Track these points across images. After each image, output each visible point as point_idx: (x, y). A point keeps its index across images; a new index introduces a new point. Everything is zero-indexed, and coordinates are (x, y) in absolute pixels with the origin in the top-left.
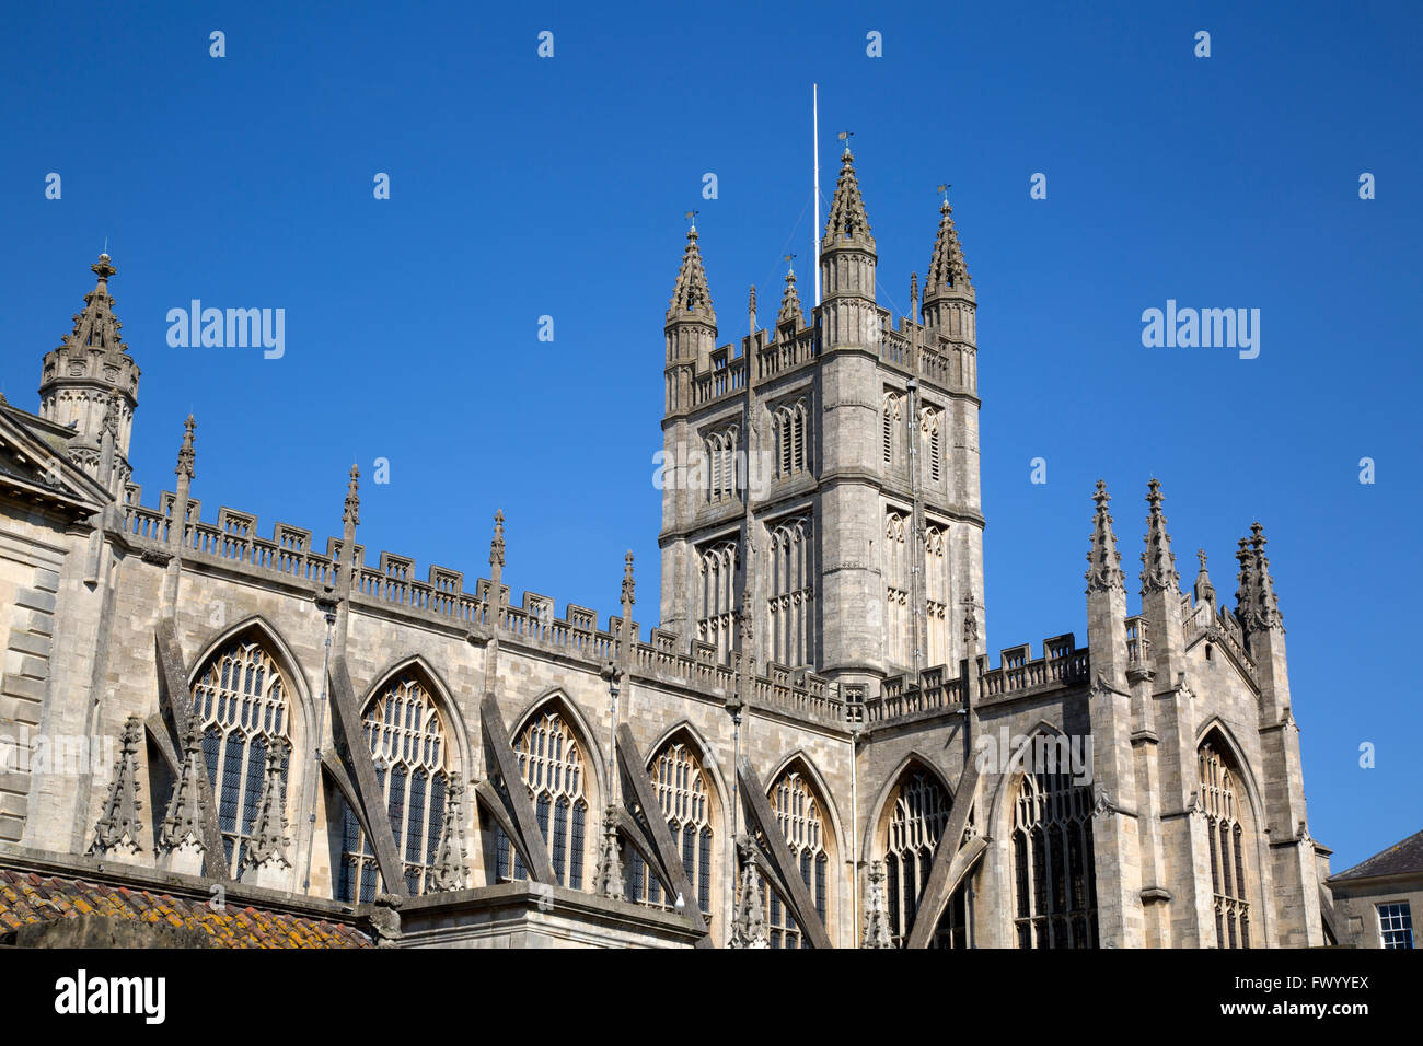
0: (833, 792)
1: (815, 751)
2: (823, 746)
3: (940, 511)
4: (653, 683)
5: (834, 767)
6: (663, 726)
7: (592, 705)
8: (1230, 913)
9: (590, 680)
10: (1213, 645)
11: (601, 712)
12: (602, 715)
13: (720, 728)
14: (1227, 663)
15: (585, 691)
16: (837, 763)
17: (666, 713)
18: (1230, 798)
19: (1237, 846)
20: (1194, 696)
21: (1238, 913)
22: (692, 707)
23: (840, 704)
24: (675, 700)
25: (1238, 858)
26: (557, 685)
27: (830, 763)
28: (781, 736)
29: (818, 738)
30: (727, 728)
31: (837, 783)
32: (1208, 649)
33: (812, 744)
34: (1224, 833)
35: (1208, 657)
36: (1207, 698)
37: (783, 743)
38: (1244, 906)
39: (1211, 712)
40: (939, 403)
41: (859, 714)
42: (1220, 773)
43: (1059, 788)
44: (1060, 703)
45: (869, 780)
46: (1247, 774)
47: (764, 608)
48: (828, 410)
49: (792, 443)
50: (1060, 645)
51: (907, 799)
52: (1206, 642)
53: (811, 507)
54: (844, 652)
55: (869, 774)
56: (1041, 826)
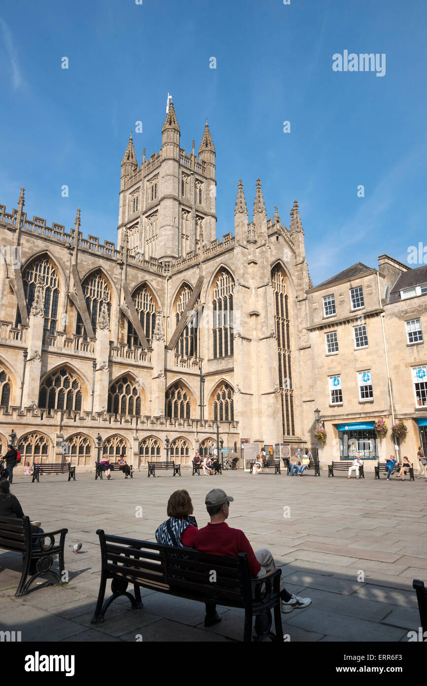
0: (158, 294)
1: (152, 281)
2: (155, 280)
3: (201, 213)
4: (87, 252)
5: (159, 286)
6: (91, 267)
7: (61, 257)
8: (283, 323)
9: (61, 249)
10: (279, 237)
11: (65, 260)
12: (66, 261)
13: (115, 270)
14: (284, 243)
15: (58, 252)
16: (160, 286)
17: (92, 263)
18: (284, 287)
19: (286, 302)
20: (270, 248)
21: (285, 323)
22: (103, 262)
23: (162, 267)
24: (97, 259)
25: (286, 306)
26: (46, 249)
27: (158, 285)
28: (139, 275)
29: (153, 277)
30: (117, 270)
31: (160, 292)
32: (277, 237)
33: (151, 279)
34: (282, 297)
35: (277, 240)
36: (276, 253)
37: (140, 278)
38: (288, 321)
39: (278, 257)
40: (202, 181)
41: (168, 271)
42: (281, 278)
43: (227, 284)
44: (227, 256)
45: (171, 291)
46: (290, 279)
47: (144, 243)
48: (163, 177)
49: (154, 192)
50: (228, 237)
51: (182, 295)
52: (277, 235)
53: (158, 210)
54: (165, 252)
55: (171, 289)
56: (221, 297)
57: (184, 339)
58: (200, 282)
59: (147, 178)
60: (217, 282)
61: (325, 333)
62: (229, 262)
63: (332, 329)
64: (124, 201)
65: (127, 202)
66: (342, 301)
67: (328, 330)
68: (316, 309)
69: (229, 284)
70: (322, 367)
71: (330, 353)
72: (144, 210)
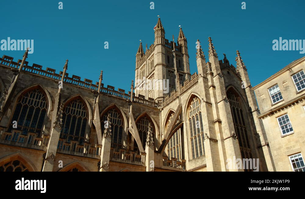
1: (150, 112)
2: (152, 111)
3: (181, 72)
8: (241, 129)
9: (89, 93)
10: (229, 71)
16: (156, 115)
18: (239, 104)
19: (242, 114)
21: (243, 129)
23: (157, 104)
25: (242, 117)
27: (154, 115)
31: (156, 119)
34: (237, 111)
35: (228, 73)
36: (229, 81)
40: (180, 55)
41: (161, 106)
42: (235, 98)
43: (197, 106)
44: (195, 87)
45: (163, 118)
46: (242, 98)
47: (148, 93)
48: (156, 54)
49: (152, 64)
50: (194, 75)
51: (170, 119)
52: (227, 70)
53: (154, 73)
54: (159, 95)
55: (163, 116)
56: (194, 115)
57: (173, 148)
58: (180, 108)
59: (148, 59)
60: (191, 106)
61: (276, 117)
62: (197, 91)
63: (282, 112)
64: (138, 73)
65: (139, 74)
66: (286, 87)
67: (278, 114)
68: (263, 99)
69: (198, 105)
70: (279, 148)
71: (285, 134)
72: (147, 75)
